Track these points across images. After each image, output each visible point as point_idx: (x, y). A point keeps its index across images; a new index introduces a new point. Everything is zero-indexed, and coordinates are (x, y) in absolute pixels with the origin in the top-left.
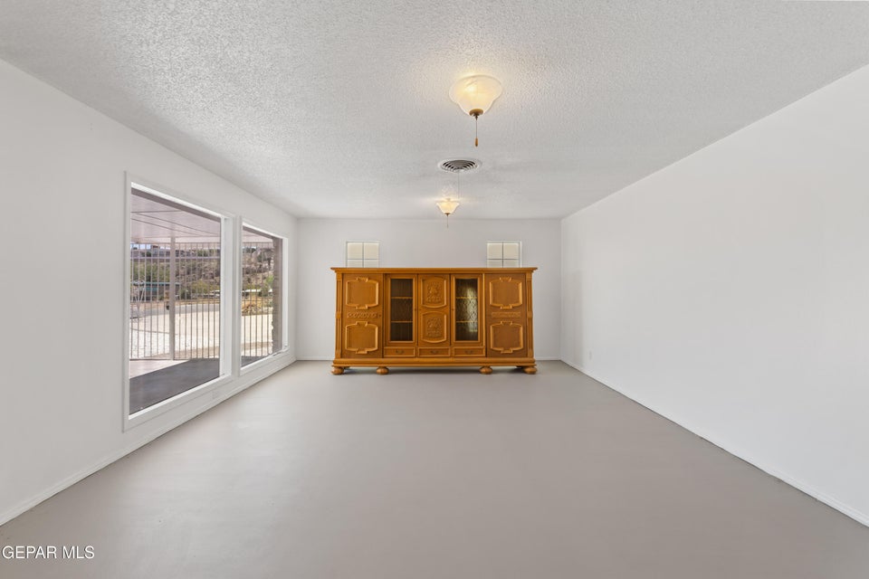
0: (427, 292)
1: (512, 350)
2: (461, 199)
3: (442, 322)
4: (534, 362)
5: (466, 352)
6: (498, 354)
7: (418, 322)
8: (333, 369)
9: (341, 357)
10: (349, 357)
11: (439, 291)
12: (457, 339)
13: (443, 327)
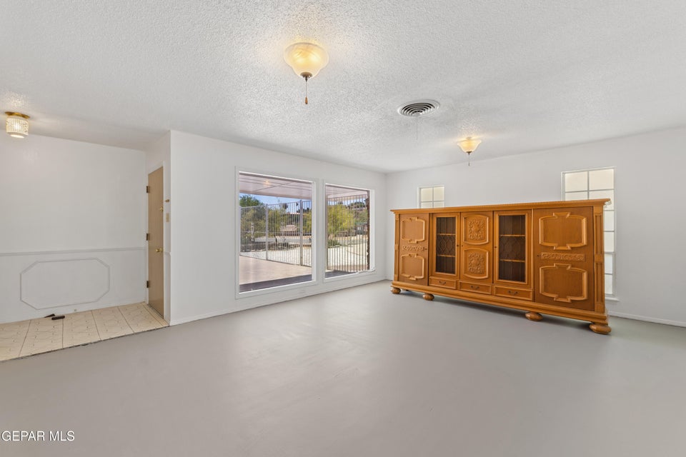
0: (469, 229)
1: (569, 299)
2: (482, 136)
3: (484, 259)
4: (604, 319)
5: (509, 292)
6: (549, 301)
7: (460, 257)
8: (392, 289)
9: (398, 280)
10: (403, 281)
11: (480, 228)
12: (500, 278)
13: (485, 264)
